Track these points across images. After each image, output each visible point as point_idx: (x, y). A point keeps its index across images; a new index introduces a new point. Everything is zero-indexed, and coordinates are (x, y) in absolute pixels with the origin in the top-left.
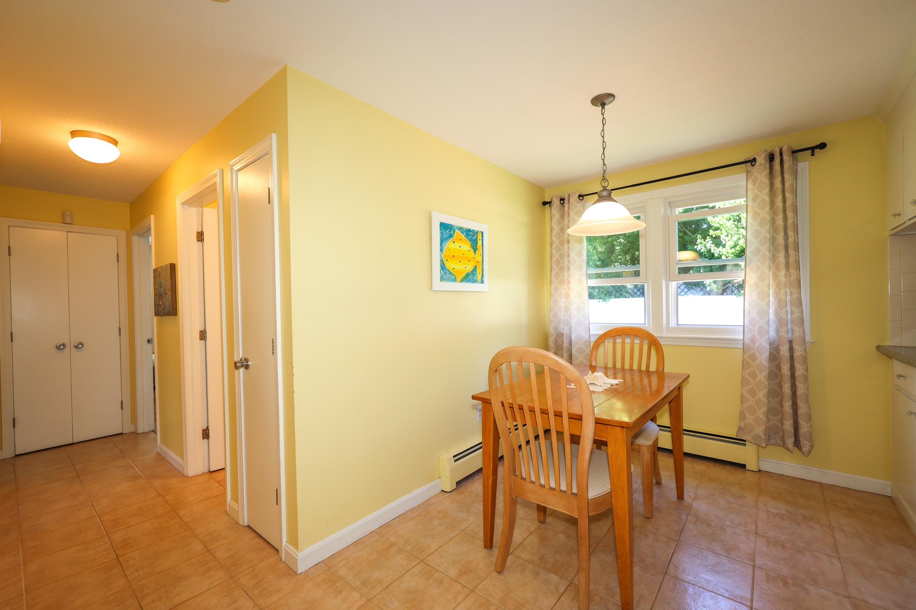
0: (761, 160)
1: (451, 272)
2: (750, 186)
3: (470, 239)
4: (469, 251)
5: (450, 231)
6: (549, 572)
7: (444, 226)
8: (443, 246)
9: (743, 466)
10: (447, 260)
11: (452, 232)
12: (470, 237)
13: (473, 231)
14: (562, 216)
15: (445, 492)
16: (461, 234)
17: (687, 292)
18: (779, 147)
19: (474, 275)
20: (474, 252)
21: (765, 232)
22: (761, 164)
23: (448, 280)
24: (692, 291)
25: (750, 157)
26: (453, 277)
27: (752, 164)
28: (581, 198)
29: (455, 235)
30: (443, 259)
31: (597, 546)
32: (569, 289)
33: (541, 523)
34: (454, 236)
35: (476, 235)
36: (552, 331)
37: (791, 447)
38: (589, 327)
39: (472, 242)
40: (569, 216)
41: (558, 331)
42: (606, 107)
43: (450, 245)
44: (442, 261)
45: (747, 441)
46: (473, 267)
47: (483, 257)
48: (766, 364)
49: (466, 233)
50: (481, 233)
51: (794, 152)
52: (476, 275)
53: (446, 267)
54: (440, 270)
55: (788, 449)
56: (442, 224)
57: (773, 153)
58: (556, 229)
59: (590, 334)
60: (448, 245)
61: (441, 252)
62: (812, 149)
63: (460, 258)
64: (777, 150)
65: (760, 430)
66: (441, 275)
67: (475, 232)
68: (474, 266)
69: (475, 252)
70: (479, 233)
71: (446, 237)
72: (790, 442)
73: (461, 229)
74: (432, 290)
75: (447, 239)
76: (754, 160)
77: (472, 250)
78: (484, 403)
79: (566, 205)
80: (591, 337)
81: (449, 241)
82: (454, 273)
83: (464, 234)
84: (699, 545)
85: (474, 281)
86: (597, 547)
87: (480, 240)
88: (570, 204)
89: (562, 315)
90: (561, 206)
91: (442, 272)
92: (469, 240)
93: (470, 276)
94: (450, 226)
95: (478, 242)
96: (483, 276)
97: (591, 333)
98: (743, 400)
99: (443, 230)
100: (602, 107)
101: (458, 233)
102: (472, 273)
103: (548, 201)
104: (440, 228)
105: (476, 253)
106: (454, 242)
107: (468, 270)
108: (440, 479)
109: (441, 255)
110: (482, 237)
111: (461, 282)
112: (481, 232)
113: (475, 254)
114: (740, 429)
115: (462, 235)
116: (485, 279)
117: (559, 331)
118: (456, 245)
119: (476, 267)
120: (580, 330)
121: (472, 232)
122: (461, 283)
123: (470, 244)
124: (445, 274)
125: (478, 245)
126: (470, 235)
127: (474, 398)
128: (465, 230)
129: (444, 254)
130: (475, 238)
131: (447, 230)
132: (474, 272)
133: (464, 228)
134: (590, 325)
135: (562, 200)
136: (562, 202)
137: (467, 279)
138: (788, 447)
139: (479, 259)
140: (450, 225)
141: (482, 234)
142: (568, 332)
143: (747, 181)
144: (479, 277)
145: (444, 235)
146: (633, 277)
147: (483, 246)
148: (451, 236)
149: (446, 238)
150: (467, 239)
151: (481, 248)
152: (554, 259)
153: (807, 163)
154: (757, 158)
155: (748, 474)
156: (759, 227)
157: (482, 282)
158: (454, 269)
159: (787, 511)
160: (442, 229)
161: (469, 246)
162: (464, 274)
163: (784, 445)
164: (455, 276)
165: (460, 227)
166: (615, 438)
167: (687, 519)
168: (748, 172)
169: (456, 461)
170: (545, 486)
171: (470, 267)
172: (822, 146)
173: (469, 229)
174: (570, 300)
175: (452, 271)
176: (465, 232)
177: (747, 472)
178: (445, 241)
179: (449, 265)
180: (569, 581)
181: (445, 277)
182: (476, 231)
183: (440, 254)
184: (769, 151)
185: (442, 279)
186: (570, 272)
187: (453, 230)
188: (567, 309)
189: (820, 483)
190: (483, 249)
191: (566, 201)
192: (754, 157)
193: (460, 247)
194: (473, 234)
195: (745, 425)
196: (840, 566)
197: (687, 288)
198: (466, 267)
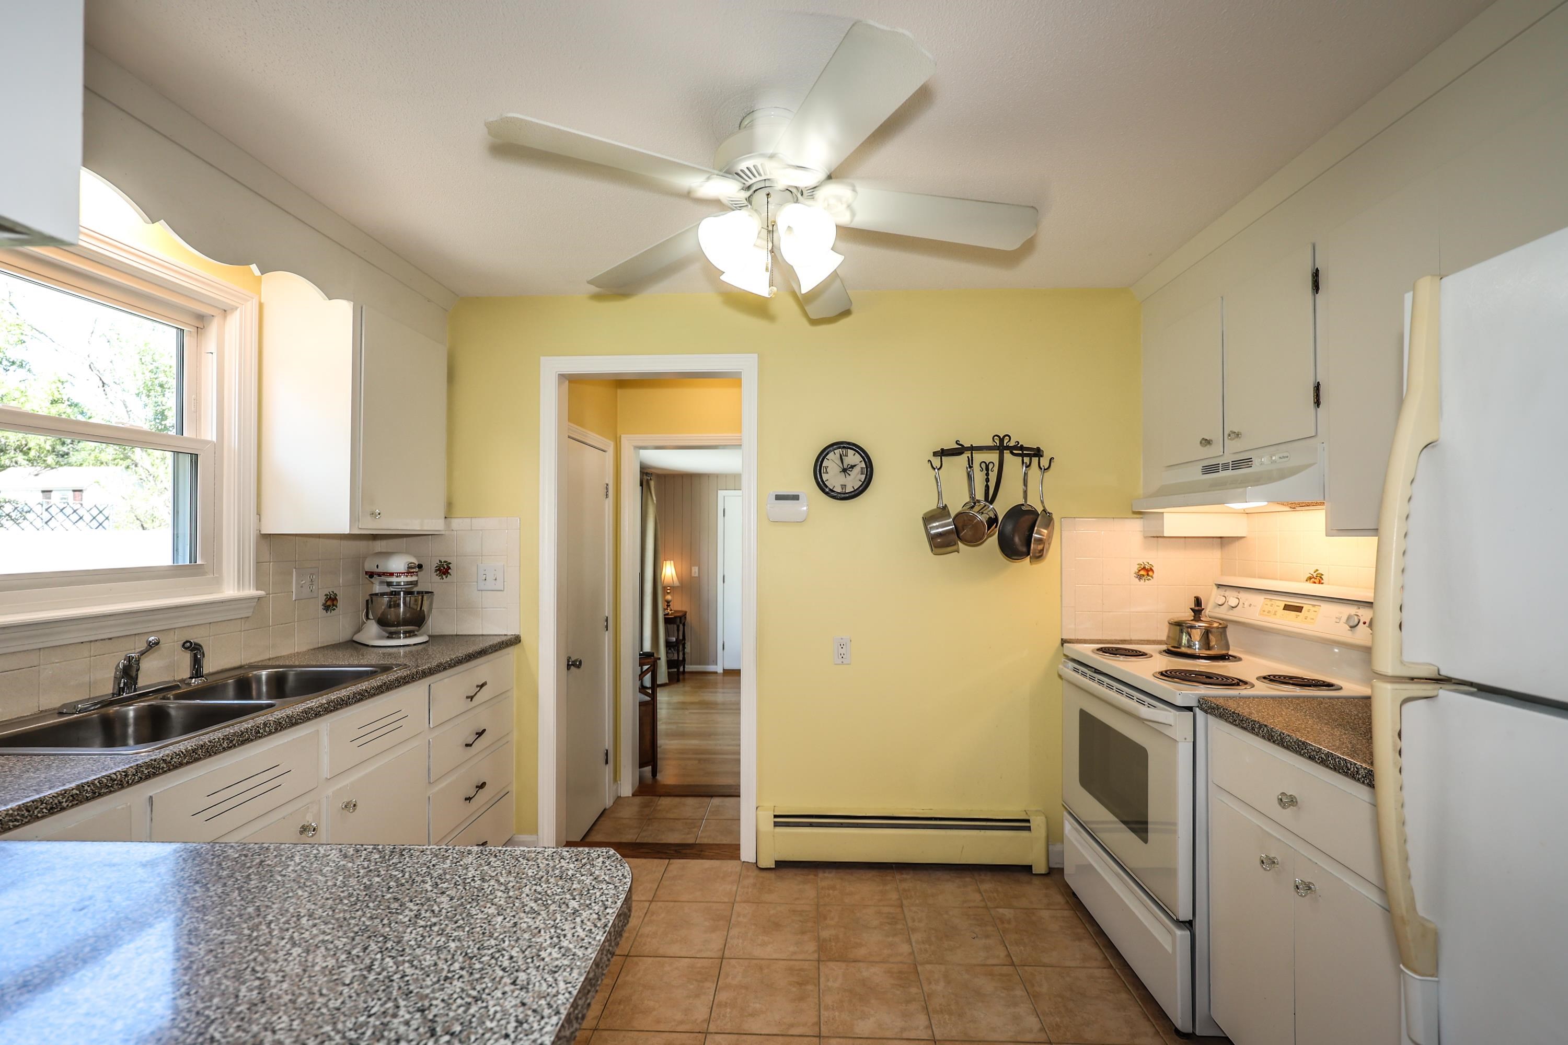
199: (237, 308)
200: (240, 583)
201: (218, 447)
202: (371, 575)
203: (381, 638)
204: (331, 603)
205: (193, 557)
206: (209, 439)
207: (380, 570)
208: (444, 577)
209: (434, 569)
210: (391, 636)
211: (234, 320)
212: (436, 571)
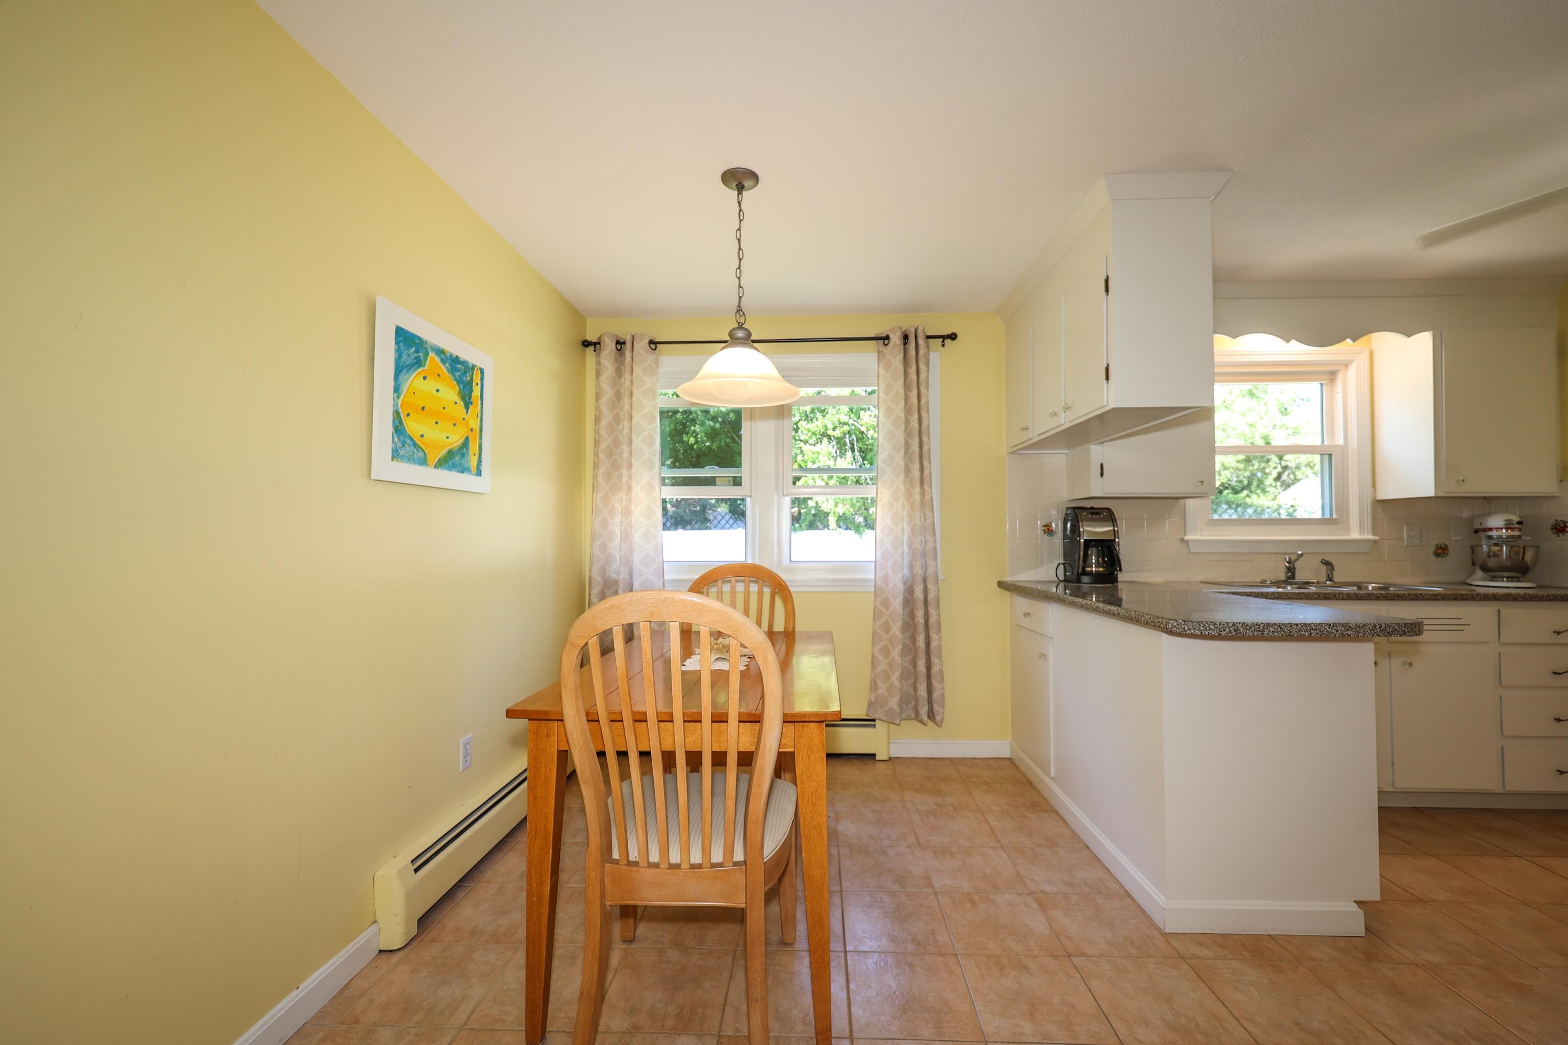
0: (896, 339)
1: (418, 442)
2: (882, 371)
3: (458, 378)
4: (456, 403)
5: (417, 351)
6: (676, 1036)
7: (404, 338)
8: (401, 380)
9: (873, 756)
10: (408, 415)
11: (421, 355)
12: (457, 374)
13: (465, 364)
14: (619, 373)
15: (390, 953)
16: (440, 364)
17: (733, 524)
18: (914, 327)
19: (463, 455)
20: (465, 408)
21: (900, 436)
22: (895, 345)
23: (409, 459)
24: (739, 522)
25: (882, 334)
26: (421, 454)
27: (884, 342)
28: (653, 346)
29: (427, 363)
30: (400, 410)
31: (736, 948)
32: (630, 500)
33: (629, 943)
34: (425, 363)
35: (470, 373)
36: (596, 576)
37: (925, 718)
38: (663, 568)
39: (461, 386)
40: (632, 373)
41: (606, 575)
42: (744, 193)
43: (414, 381)
44: (397, 414)
45: (878, 719)
46: (462, 440)
47: (481, 421)
48: (899, 609)
49: (450, 365)
50: (479, 371)
51: (928, 337)
52: (467, 458)
53: (407, 429)
54: (393, 435)
55: (922, 722)
56: (399, 331)
57: (907, 333)
58: (608, 394)
59: (663, 580)
60: (412, 382)
61: (396, 395)
62: (944, 337)
63: (439, 416)
64: (913, 330)
65: (894, 703)
66: (394, 446)
67: (467, 366)
68: (465, 437)
69: (467, 408)
70: (476, 369)
71: (408, 363)
72: (924, 711)
73: (440, 352)
74: (370, 478)
75: (410, 369)
76: (887, 338)
77: (462, 403)
78: (536, 722)
79: (628, 353)
80: (665, 584)
81: (414, 371)
82: (422, 446)
83: (447, 365)
84: (867, 886)
85: (464, 470)
86: (738, 949)
87: (477, 384)
88: (634, 353)
89: (616, 548)
90: (618, 353)
91: (396, 439)
92: (456, 379)
93: (455, 457)
94: (418, 341)
95: (473, 388)
96: (480, 461)
97: (666, 577)
98: (874, 663)
99: (401, 344)
100: (738, 191)
101: (434, 359)
102: (460, 451)
103: (592, 341)
104: (396, 339)
105: (469, 411)
106: (425, 378)
107: (452, 444)
108: (376, 924)
109: (396, 400)
110: (481, 379)
111: (436, 467)
112: (480, 368)
113: (467, 413)
114: (871, 704)
115: (442, 366)
116: (485, 468)
117: (609, 575)
118: (429, 386)
119: (467, 439)
120: (647, 573)
121: (462, 364)
122: (437, 470)
123: (458, 388)
124: (404, 446)
125: (473, 394)
126: (459, 371)
127: (510, 714)
128: (448, 357)
129: (401, 398)
130: (469, 379)
131: (410, 347)
132: (465, 450)
133: (448, 352)
134: (665, 564)
135: (620, 343)
136: (619, 347)
137: (450, 464)
138: (922, 719)
139: (474, 424)
140: (418, 337)
141: (481, 373)
142: (627, 577)
143: (878, 364)
144: (474, 461)
145: (405, 358)
146: (731, 485)
147: (482, 400)
148: (418, 363)
149: (408, 365)
150: (451, 376)
151: (480, 402)
152: (604, 446)
153: (938, 353)
154: (891, 336)
155: (880, 766)
156: (893, 428)
157: (479, 473)
158: (422, 436)
159: (937, 804)
160: (400, 342)
161: (457, 392)
162: (444, 452)
163: (917, 718)
164: (425, 453)
165: (439, 348)
166: (808, 744)
167: (839, 854)
168: (879, 352)
169: (416, 871)
170: (680, 864)
171: (457, 439)
172: (953, 337)
173: (457, 356)
174: (631, 520)
175: (418, 440)
176: (449, 361)
177: (878, 763)
178: (404, 370)
179: (413, 426)
180: (715, 1035)
181: (402, 452)
182: (471, 366)
183: (394, 398)
184: (904, 330)
185: (396, 455)
186: (632, 471)
187: (424, 351)
188: (626, 537)
189: (950, 759)
190: (482, 404)
191: (628, 345)
192: (887, 333)
193: (438, 391)
194: (464, 369)
195: (876, 698)
196: (1008, 858)
197: (733, 519)
198: (448, 437)
199: (1352, 361)
200: (1362, 530)
201: (1344, 449)
202: (1476, 531)
203: (1484, 580)
204: (1441, 551)
205: (1331, 514)
206: (1339, 444)
207: (1483, 527)
208: (1561, 534)
209: (1549, 528)
210: (1493, 579)
211: (1352, 369)
212: (1552, 529)
